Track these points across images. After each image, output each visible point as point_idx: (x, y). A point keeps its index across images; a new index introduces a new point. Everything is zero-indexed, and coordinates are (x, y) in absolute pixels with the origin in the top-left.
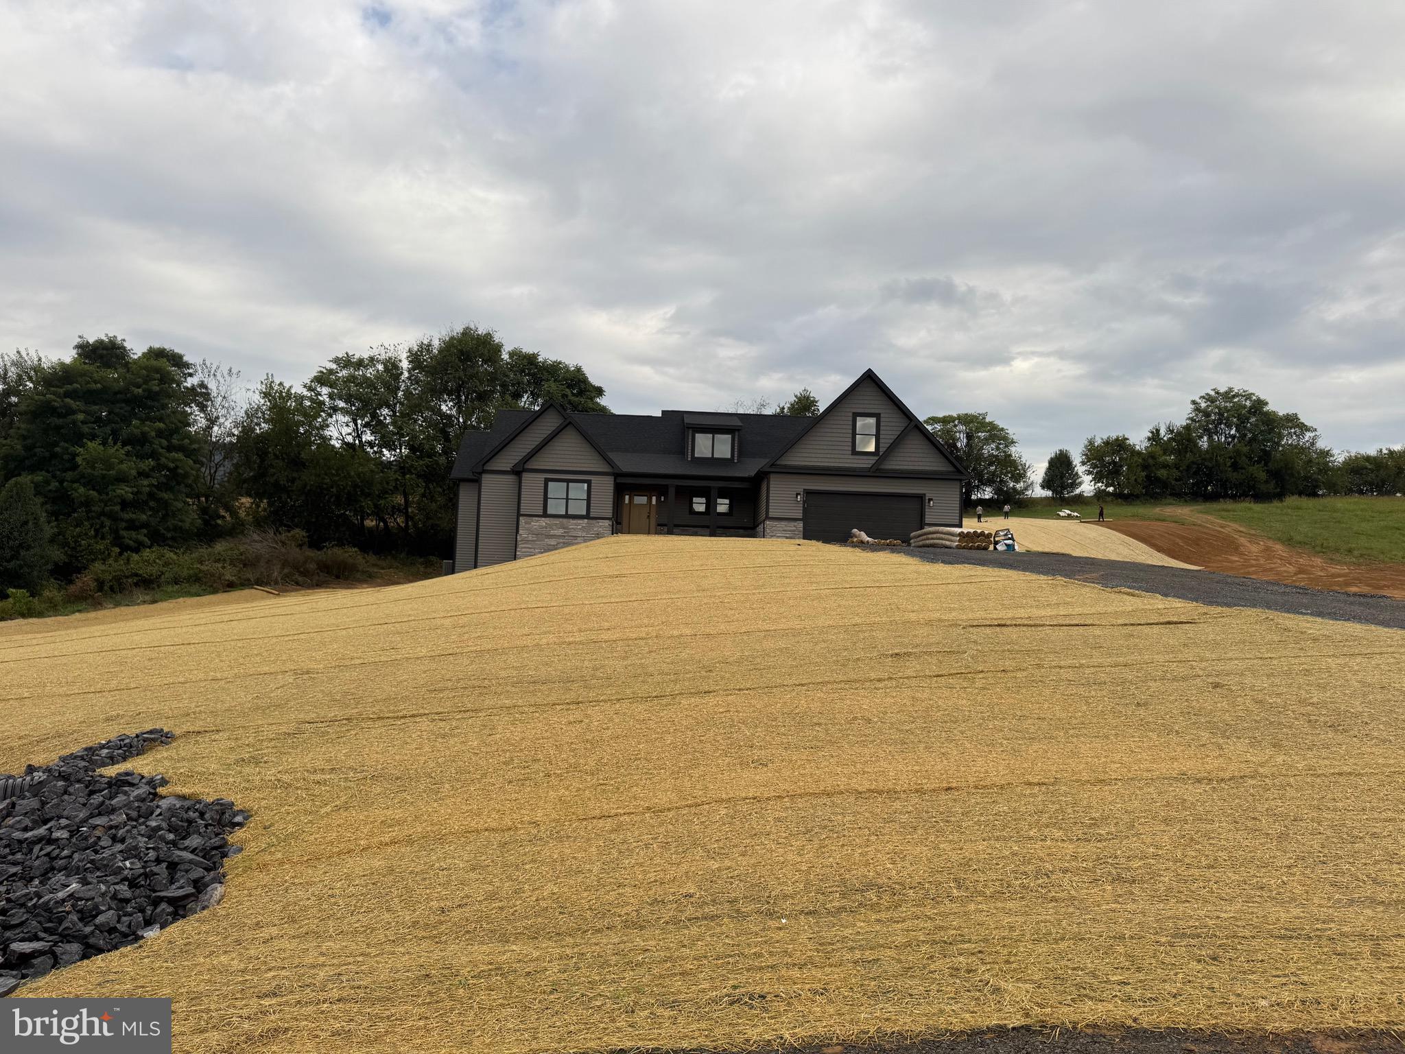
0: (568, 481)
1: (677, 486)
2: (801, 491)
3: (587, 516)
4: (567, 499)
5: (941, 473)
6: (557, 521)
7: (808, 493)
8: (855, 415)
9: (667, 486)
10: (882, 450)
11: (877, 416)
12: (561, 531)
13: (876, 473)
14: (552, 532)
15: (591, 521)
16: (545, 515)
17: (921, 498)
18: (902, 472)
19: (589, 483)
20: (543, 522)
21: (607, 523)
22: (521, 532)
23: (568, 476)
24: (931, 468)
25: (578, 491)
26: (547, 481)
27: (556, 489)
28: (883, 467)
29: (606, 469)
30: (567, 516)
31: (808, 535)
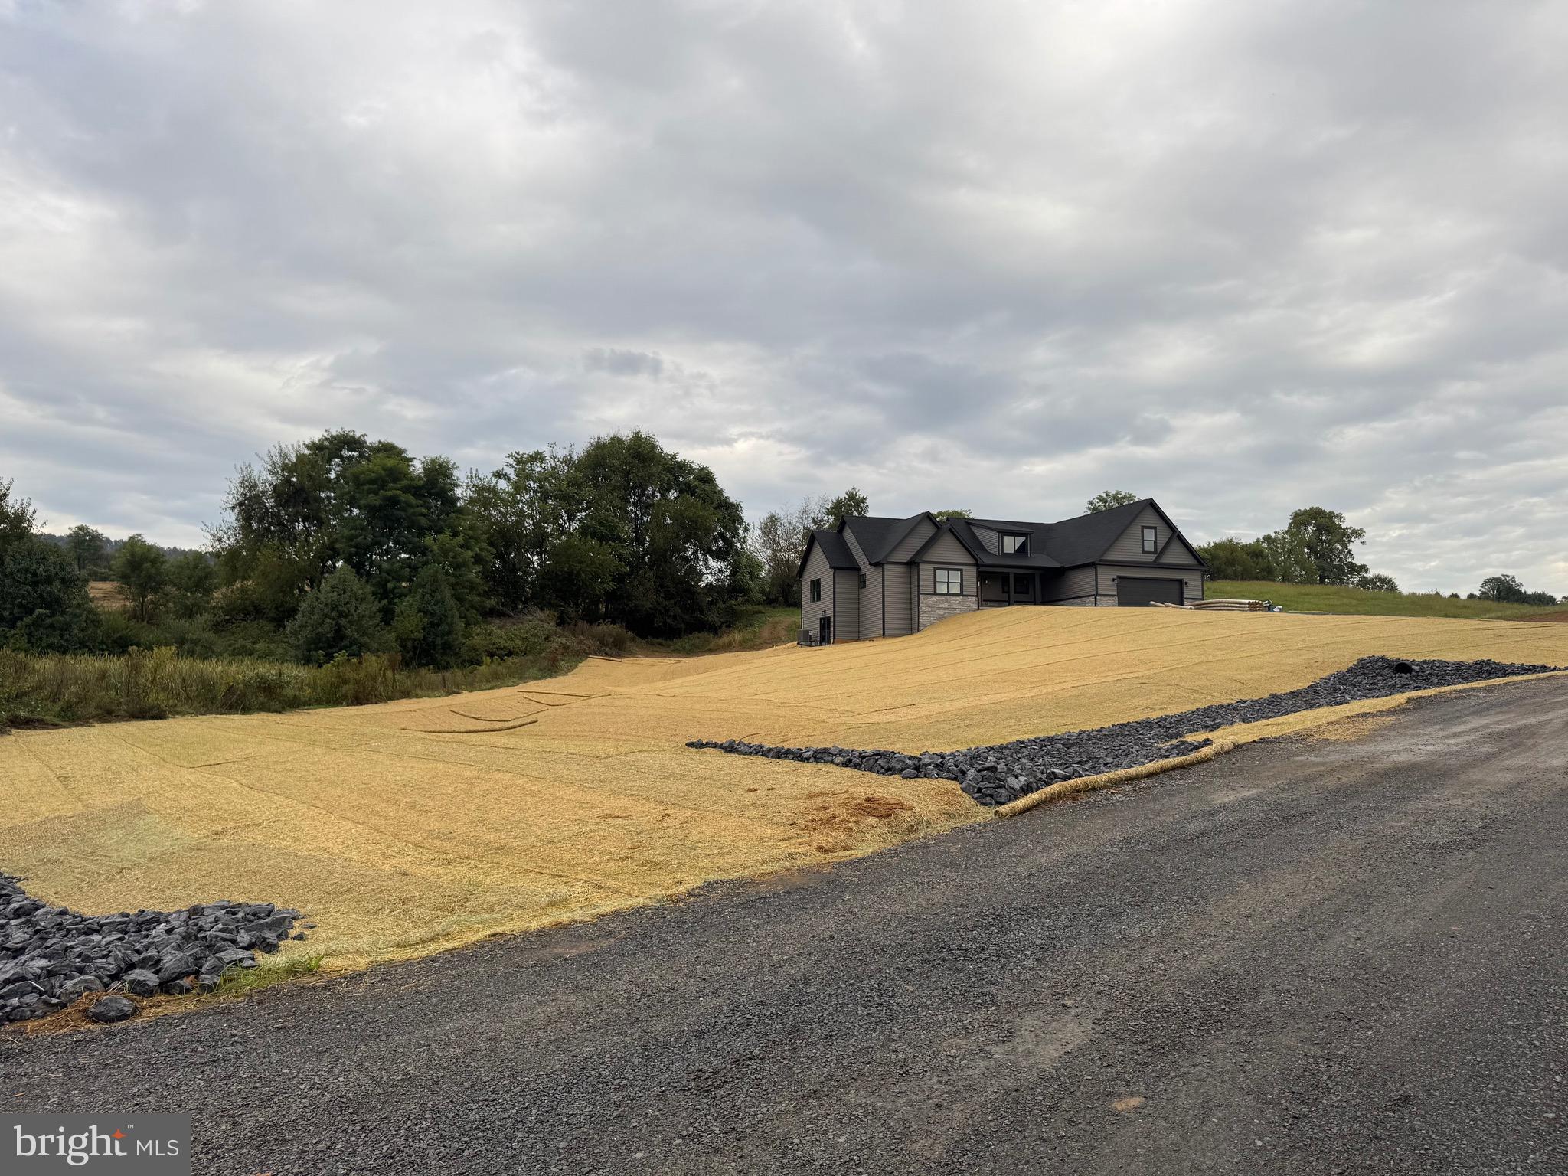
0: (948, 570)
1: (1015, 574)
2: (1115, 577)
3: (961, 594)
4: (948, 583)
5: (1193, 566)
6: (943, 598)
7: (1119, 578)
8: (1143, 527)
9: (1008, 573)
10: (1159, 550)
11: (1155, 528)
12: (946, 604)
13: (1156, 565)
14: (941, 606)
15: (964, 598)
16: (935, 594)
17: (1180, 582)
18: (1169, 564)
19: (961, 571)
20: (935, 598)
21: (974, 599)
22: (921, 605)
23: (949, 566)
24: (1187, 563)
25: (955, 577)
26: (935, 569)
27: (941, 575)
28: (1161, 561)
29: (972, 561)
30: (948, 594)
31: (1121, 604)
